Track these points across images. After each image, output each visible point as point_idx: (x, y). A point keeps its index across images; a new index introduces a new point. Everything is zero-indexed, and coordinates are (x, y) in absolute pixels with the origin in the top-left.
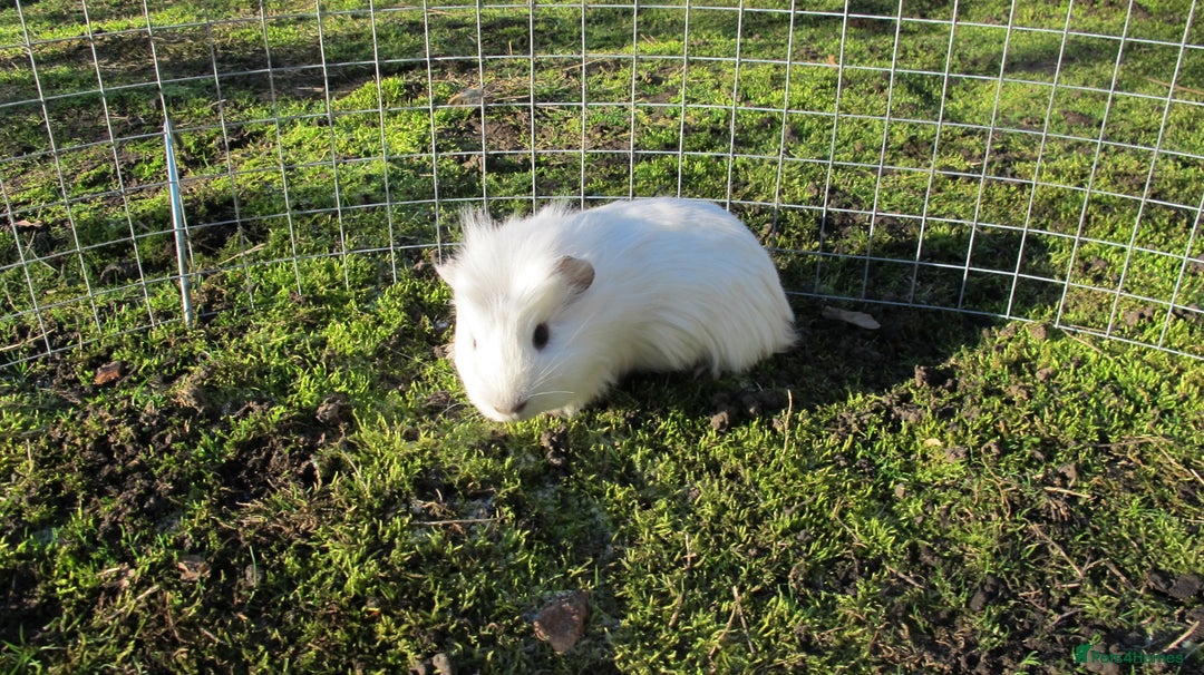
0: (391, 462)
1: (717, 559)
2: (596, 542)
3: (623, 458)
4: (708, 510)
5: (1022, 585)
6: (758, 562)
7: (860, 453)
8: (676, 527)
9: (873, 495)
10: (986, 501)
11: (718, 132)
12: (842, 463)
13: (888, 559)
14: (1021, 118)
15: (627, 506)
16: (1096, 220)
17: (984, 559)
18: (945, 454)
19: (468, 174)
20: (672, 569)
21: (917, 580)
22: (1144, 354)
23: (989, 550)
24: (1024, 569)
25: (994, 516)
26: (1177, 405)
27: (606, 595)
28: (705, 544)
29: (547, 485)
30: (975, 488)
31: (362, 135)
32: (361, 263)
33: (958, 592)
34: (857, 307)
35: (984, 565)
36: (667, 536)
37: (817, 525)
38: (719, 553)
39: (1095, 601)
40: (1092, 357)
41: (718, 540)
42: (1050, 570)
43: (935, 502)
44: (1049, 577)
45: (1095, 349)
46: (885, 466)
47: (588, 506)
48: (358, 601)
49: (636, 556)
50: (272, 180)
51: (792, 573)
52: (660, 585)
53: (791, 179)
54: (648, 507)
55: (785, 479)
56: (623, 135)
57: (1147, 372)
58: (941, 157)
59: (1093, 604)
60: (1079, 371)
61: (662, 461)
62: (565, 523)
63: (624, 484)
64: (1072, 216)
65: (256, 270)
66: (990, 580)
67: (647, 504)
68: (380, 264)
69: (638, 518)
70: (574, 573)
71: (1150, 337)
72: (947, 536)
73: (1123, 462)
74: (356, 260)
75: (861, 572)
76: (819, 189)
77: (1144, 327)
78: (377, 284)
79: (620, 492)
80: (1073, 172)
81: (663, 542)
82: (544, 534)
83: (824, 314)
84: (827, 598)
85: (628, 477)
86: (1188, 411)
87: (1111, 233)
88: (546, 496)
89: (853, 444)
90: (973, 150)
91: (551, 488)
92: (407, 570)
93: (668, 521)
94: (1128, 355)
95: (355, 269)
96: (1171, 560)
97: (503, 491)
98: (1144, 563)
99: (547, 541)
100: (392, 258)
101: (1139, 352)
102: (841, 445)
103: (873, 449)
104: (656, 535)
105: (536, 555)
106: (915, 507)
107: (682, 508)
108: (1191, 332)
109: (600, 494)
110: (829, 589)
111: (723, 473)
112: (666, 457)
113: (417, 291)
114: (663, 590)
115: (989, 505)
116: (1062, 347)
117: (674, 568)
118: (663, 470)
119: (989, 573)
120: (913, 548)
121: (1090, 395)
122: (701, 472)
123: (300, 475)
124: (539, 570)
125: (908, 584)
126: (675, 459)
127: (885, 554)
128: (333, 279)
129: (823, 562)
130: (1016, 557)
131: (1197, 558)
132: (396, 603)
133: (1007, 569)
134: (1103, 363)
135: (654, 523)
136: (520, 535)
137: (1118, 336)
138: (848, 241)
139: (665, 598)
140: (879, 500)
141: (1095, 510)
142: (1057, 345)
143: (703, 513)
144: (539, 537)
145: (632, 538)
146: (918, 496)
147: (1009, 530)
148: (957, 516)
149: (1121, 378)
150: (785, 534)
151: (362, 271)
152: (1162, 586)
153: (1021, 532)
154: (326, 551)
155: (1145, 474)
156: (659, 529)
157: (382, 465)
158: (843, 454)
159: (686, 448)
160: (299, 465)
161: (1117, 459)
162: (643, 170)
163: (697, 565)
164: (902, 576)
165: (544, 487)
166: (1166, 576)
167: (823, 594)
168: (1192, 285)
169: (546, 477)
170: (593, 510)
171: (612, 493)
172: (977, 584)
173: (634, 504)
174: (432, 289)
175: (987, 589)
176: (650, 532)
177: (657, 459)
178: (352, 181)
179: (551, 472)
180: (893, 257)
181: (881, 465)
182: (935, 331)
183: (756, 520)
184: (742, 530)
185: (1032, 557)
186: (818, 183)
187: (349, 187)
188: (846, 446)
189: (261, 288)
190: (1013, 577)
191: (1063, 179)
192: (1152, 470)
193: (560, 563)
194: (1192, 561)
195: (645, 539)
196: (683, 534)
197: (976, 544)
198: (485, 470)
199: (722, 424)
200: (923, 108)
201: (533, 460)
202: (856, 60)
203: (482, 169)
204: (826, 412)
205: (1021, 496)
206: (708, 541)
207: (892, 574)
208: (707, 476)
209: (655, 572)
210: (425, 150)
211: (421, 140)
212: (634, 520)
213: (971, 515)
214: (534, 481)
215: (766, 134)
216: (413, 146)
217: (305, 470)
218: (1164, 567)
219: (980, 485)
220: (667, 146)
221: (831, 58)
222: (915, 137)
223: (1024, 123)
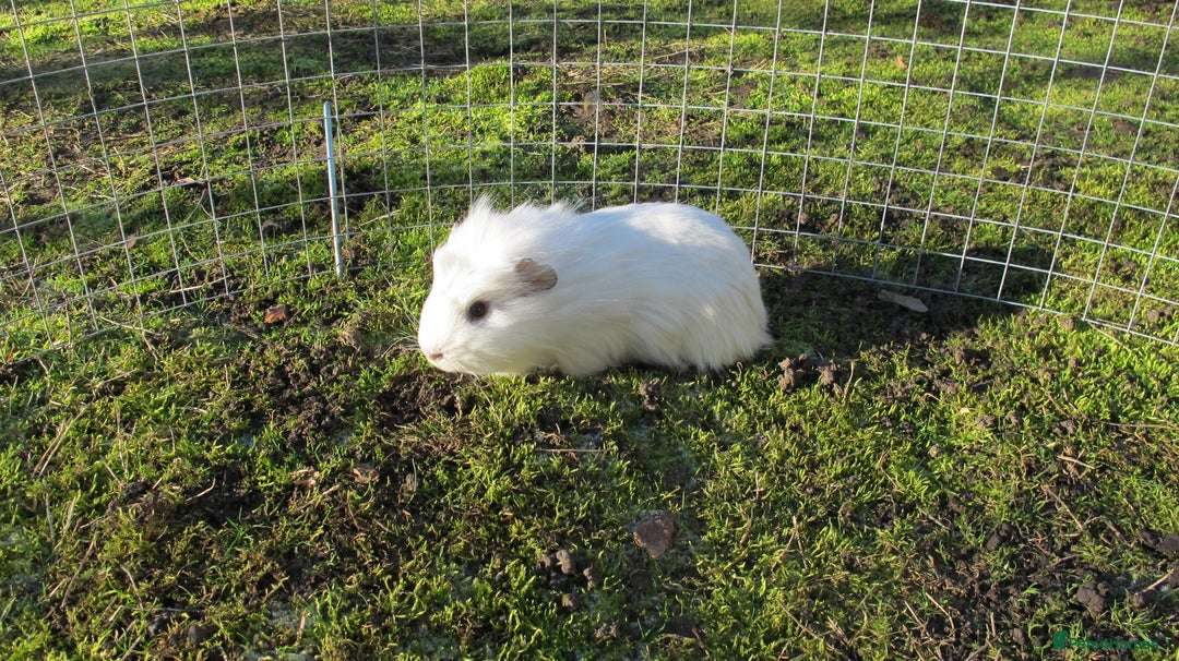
0: (518, 400)
1: (781, 493)
2: (683, 474)
3: (705, 408)
4: (775, 454)
5: (1032, 532)
6: (814, 497)
7: (903, 417)
8: (748, 467)
9: (912, 451)
10: (1008, 463)
11: (792, 125)
12: (888, 424)
13: (921, 504)
14: (1073, 124)
15: (708, 447)
16: (1131, 225)
17: (1001, 509)
18: (976, 422)
19: (569, 154)
20: (744, 499)
21: (944, 522)
22: (1161, 348)
23: (1006, 502)
24: (1035, 520)
25: (1013, 476)
27: (691, 515)
28: (772, 482)
29: (643, 426)
30: (999, 453)
33: (977, 535)
34: (909, 293)
35: (1001, 514)
36: (741, 473)
37: (864, 473)
38: (782, 490)
39: (1092, 549)
40: (1113, 348)
41: (782, 479)
42: (1056, 523)
43: (964, 462)
44: (1055, 528)
45: (1116, 341)
46: (924, 429)
47: (676, 445)
48: (496, 507)
49: (714, 487)
51: (841, 510)
52: (735, 511)
53: (857, 174)
54: (726, 449)
55: (839, 434)
56: (707, 124)
57: (1160, 364)
58: (995, 159)
59: (1090, 552)
60: (1100, 359)
61: (737, 413)
62: (657, 457)
63: (706, 429)
64: (1108, 220)
65: (393, 232)
66: (1005, 527)
67: (724, 447)
69: (717, 457)
70: (665, 497)
71: (1167, 333)
72: (972, 489)
73: (1130, 439)
75: (898, 513)
76: (881, 184)
77: (1163, 324)
79: (702, 435)
80: (1115, 179)
81: (737, 477)
82: (641, 465)
83: (880, 296)
84: (868, 532)
85: (710, 423)
87: (1144, 238)
88: (642, 435)
89: (898, 408)
90: (1025, 154)
91: (646, 430)
92: (534, 485)
93: (741, 461)
94: (1145, 348)
96: (1161, 523)
97: (608, 428)
98: (1137, 523)
99: (644, 470)
101: (1156, 346)
102: (888, 409)
103: (914, 414)
104: (732, 472)
105: (636, 480)
106: (946, 464)
107: (754, 452)
109: (686, 436)
110: (871, 524)
111: (787, 425)
112: (741, 410)
114: (736, 515)
115: (1010, 466)
116: (1087, 338)
117: (746, 498)
118: (738, 419)
119: (1005, 521)
120: (943, 497)
121: (1107, 381)
122: (770, 424)
123: (444, 407)
124: (637, 493)
125: (937, 525)
126: (748, 411)
127: (919, 500)
129: (867, 503)
130: (1030, 509)
132: (525, 510)
133: (1019, 520)
134: (1124, 352)
135: (730, 461)
136: (623, 465)
137: (1139, 331)
138: (905, 233)
139: (738, 521)
140: (917, 456)
141: (1100, 477)
142: (1083, 335)
143: (770, 457)
144: (637, 468)
145: (713, 474)
146: (949, 455)
147: (1025, 488)
148: (982, 474)
149: (1137, 367)
150: (837, 478)
152: (1150, 543)
153: (1034, 490)
154: (468, 467)
155: (1149, 451)
156: (734, 467)
157: (510, 401)
158: (889, 417)
159: (757, 403)
160: (442, 399)
161: (1125, 436)
163: (764, 497)
164: (932, 518)
166: (1155, 535)
167: (866, 527)
169: (643, 420)
170: (680, 449)
171: (696, 436)
172: (994, 529)
173: (714, 446)
175: (1002, 533)
176: (727, 469)
177: (734, 411)
178: (470, 157)
179: (647, 416)
181: (921, 428)
183: (813, 466)
184: (802, 473)
185: (1042, 511)
186: (881, 178)
188: (892, 410)
189: (399, 248)
190: (1025, 524)
191: (1105, 185)
192: (1154, 448)
193: (654, 489)
195: (722, 474)
196: (753, 473)
197: (996, 497)
198: (595, 411)
199: (789, 386)
200: (982, 110)
201: (632, 405)
202: (922, 60)
203: (581, 150)
204: (877, 381)
205: (1037, 461)
206: (774, 479)
207: (923, 516)
208: (774, 426)
209: (729, 500)
210: (531, 130)
211: (529, 121)
212: (714, 460)
213: (994, 474)
214: (632, 422)
215: (836, 130)
216: (521, 125)
217: (448, 403)
218: (1154, 527)
219: (1002, 451)
220: (747, 136)
221: (900, 58)
222: (972, 139)
223: (1075, 129)
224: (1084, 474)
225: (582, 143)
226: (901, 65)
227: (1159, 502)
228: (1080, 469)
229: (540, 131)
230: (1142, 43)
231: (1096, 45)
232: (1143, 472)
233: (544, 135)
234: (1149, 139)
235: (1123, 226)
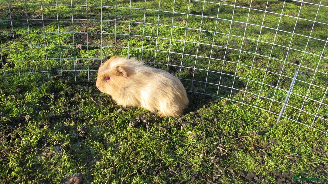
0: (34, 135)
1: (122, 165)
2: (89, 159)
3: (102, 135)
4: (122, 151)
5: (206, 175)
6: (134, 166)
7: (168, 135)
8: (112, 155)
10: (201, 150)
11: (149, 41)
12: (163, 138)
13: (171, 166)
14: (232, 41)
15: (100, 149)
16: (246, 71)
17: (197, 167)
18: (192, 136)
19: (77, 50)
20: (109, 167)
21: (178, 172)
22: (252, 109)
23: (198, 164)
24: (207, 170)
25: (202, 155)
26: (258, 124)
27: (89, 175)
28: (120, 161)
29: (79, 142)
30: (198, 147)
31: (49, 37)
32: (39, 75)
33: (188, 176)
35: (197, 169)
36: (110, 158)
38: (123, 163)
39: (225, 180)
40: (238, 109)
41: (123, 160)
42: (214, 171)
43: (187, 150)
44: (214, 173)
45: (238, 107)
46: (174, 139)
47: (89, 148)
49: (99, 163)
50: (20, 49)
51: (142, 170)
52: (105, 172)
53: (165, 55)
54: (106, 149)
55: (146, 142)
56: (122, 40)
57: (251, 114)
59: (224, 181)
60: (233, 114)
61: (112, 136)
62: (81, 153)
63: (100, 142)
64: (239, 69)
65: (9, 76)
66: (197, 173)
67: (105, 148)
68: (45, 76)
69: (102, 152)
70: (80, 168)
71: (254, 104)
73: (241, 140)
74: (37, 74)
75: (162, 170)
76: (172, 58)
77: (253, 102)
78: (42, 81)
79: (98, 145)
82: (74, 157)
84: (151, 177)
85: (102, 140)
86: (261, 126)
88: (78, 145)
90: (217, 49)
91: (80, 143)
93: (110, 153)
94: (247, 109)
95: (37, 77)
96: (248, 168)
97: (64, 144)
98: (241, 169)
99: (74, 159)
100: (48, 74)
101: (251, 108)
102: (163, 133)
103: (172, 134)
104: (107, 158)
105: (71, 163)
106: (180, 151)
107: (115, 150)
108: (265, 103)
109: (93, 145)
110: (152, 174)
112: (114, 135)
113: (53, 84)
114: (105, 174)
115: (201, 151)
117: (110, 167)
118: (113, 138)
119: (197, 171)
120: (178, 163)
122: (123, 139)
123: (7, 138)
124: (70, 168)
125: (175, 173)
126: (116, 135)
127: (170, 165)
128: (30, 79)
129: (152, 167)
130: (206, 167)
131: (255, 168)
133: (202, 170)
134: (240, 111)
135: (106, 154)
136: (67, 157)
138: (177, 74)
139: (105, 176)
140: (171, 149)
143: (121, 152)
144: (72, 158)
145: (100, 159)
146: (182, 148)
147: (205, 159)
148: (192, 155)
149: (244, 115)
151: (39, 77)
152: (244, 176)
153: (208, 159)
155: (246, 144)
156: (108, 156)
157: (31, 135)
158: (163, 135)
159: (120, 132)
160: (7, 135)
161: (239, 139)
162: (125, 51)
163: (116, 167)
164: (173, 171)
165: (78, 142)
166: (245, 173)
167: (150, 176)
168: (268, 90)
169: (79, 140)
170: (90, 150)
171: (96, 145)
172: (194, 174)
173: (101, 148)
174: (58, 83)
175: (196, 176)
176: (105, 157)
177: (111, 135)
178: (42, 51)
179: (80, 138)
180: (189, 79)
182: (197, 101)
185: (210, 167)
186: (172, 57)
187: (41, 52)
188: (165, 133)
189: (9, 81)
190: (204, 172)
192: (248, 142)
193: (77, 165)
194: (253, 169)
195: (103, 158)
196: (114, 158)
197: (196, 163)
198: (61, 138)
200: (206, 36)
201: (76, 134)
202: (191, 22)
203: (81, 48)
204: (162, 123)
205: (210, 149)
206: (121, 160)
207: (171, 171)
208: (124, 140)
209: (104, 168)
210: (65, 42)
211: (65, 39)
212: (101, 153)
213: (196, 154)
214: (74, 141)
215: (161, 42)
216: (63, 41)
217: (9, 136)
218: (246, 170)
219: (199, 146)
220: (133, 44)
221: (184, 21)
222: (202, 45)
223: (233, 42)
224: (225, 153)
225: (81, 46)
226: (185, 23)
227: (248, 161)
228: (224, 151)
229: (68, 43)
230: (253, 18)
231: (241, 18)
232: (244, 151)
233: (69, 44)
234: (253, 45)
235: (243, 71)
